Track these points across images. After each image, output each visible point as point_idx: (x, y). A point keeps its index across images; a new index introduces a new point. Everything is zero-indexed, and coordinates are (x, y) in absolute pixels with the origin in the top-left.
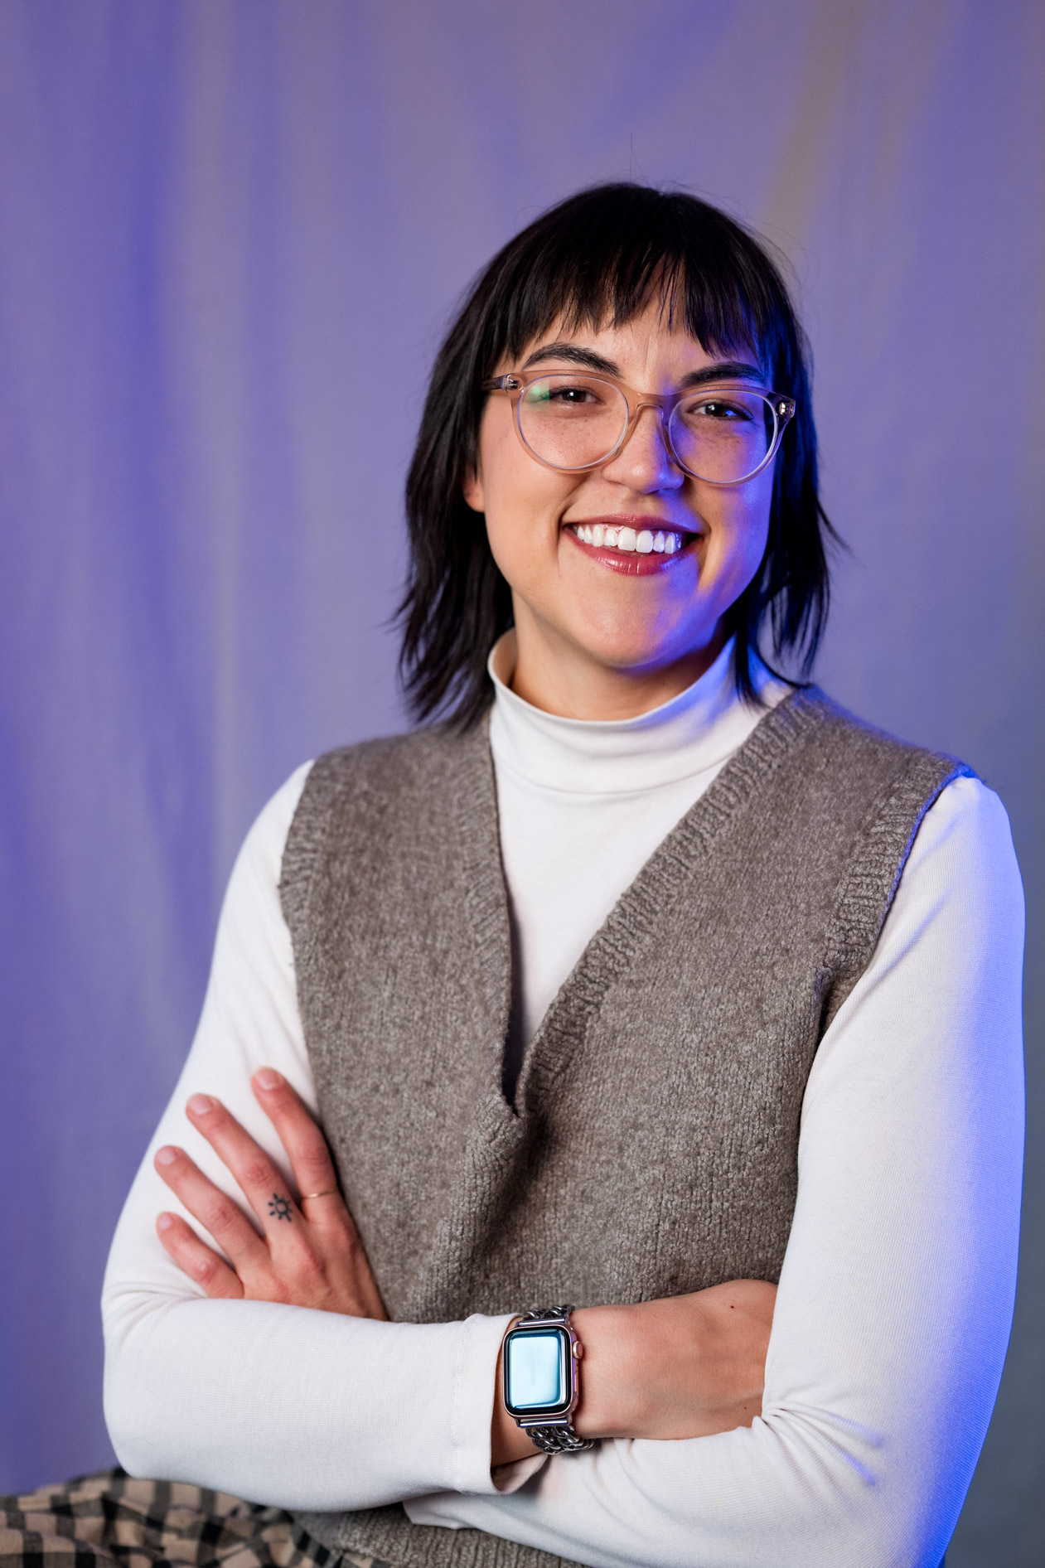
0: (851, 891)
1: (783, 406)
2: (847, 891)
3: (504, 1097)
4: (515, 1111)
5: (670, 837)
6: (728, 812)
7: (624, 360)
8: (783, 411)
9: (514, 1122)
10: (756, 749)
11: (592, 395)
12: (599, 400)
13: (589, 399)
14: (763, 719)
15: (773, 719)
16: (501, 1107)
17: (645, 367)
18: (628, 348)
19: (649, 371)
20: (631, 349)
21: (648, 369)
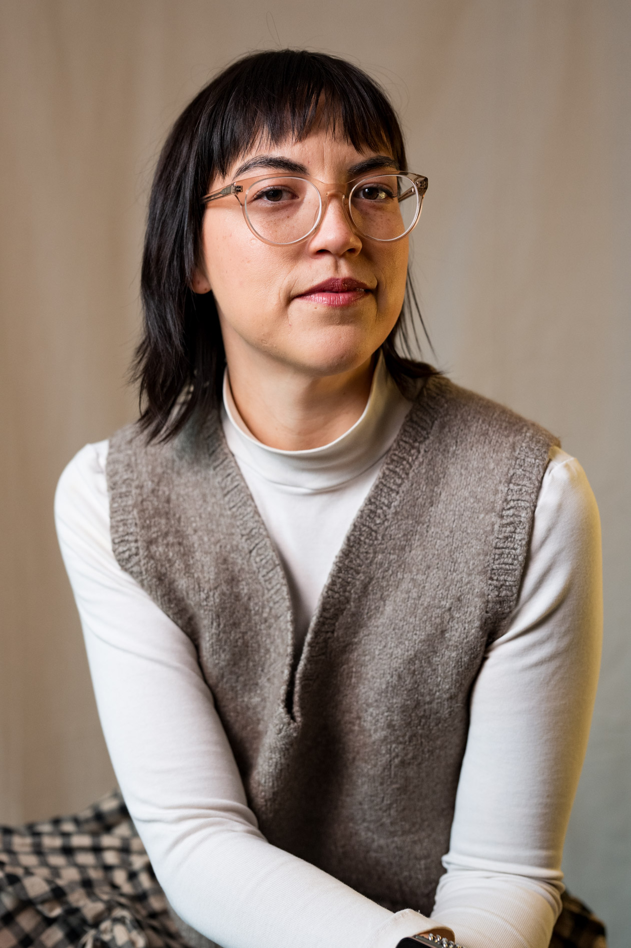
0: (497, 560)
2: (494, 559)
3: (285, 709)
4: (293, 718)
5: (362, 511)
6: (397, 490)
7: (309, 162)
9: (292, 726)
10: (407, 439)
11: (288, 191)
12: (294, 196)
13: (286, 196)
14: (407, 416)
15: (414, 416)
16: (283, 715)
17: (324, 166)
18: (310, 153)
19: (327, 169)
20: (313, 154)
21: (326, 167)
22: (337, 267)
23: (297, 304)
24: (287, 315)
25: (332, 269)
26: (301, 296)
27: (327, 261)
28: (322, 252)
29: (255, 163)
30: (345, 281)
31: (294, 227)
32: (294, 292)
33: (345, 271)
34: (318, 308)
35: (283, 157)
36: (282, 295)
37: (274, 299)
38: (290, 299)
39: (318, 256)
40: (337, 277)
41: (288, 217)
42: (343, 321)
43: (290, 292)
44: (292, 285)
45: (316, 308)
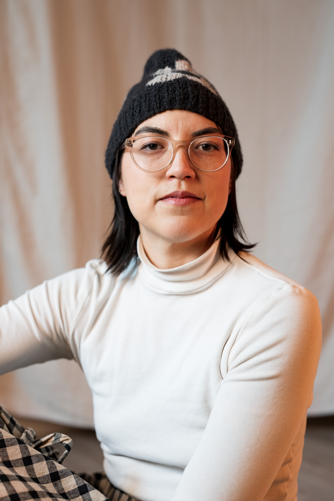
1: (230, 141)
7: (170, 130)
8: (230, 143)
11: (159, 145)
12: (162, 147)
13: (159, 147)
17: (178, 132)
18: (171, 125)
19: (179, 133)
20: (172, 126)
21: (179, 132)
22: (179, 185)
23: (160, 203)
24: (155, 209)
25: (177, 186)
26: (162, 199)
27: (175, 181)
28: (172, 177)
29: (143, 130)
30: (184, 192)
32: (158, 197)
33: (184, 187)
34: (169, 206)
35: (157, 128)
36: (152, 199)
37: (148, 200)
38: (156, 201)
39: (170, 179)
40: (179, 190)
41: (158, 158)
42: (182, 214)
43: (156, 197)
44: (157, 194)
45: (168, 206)
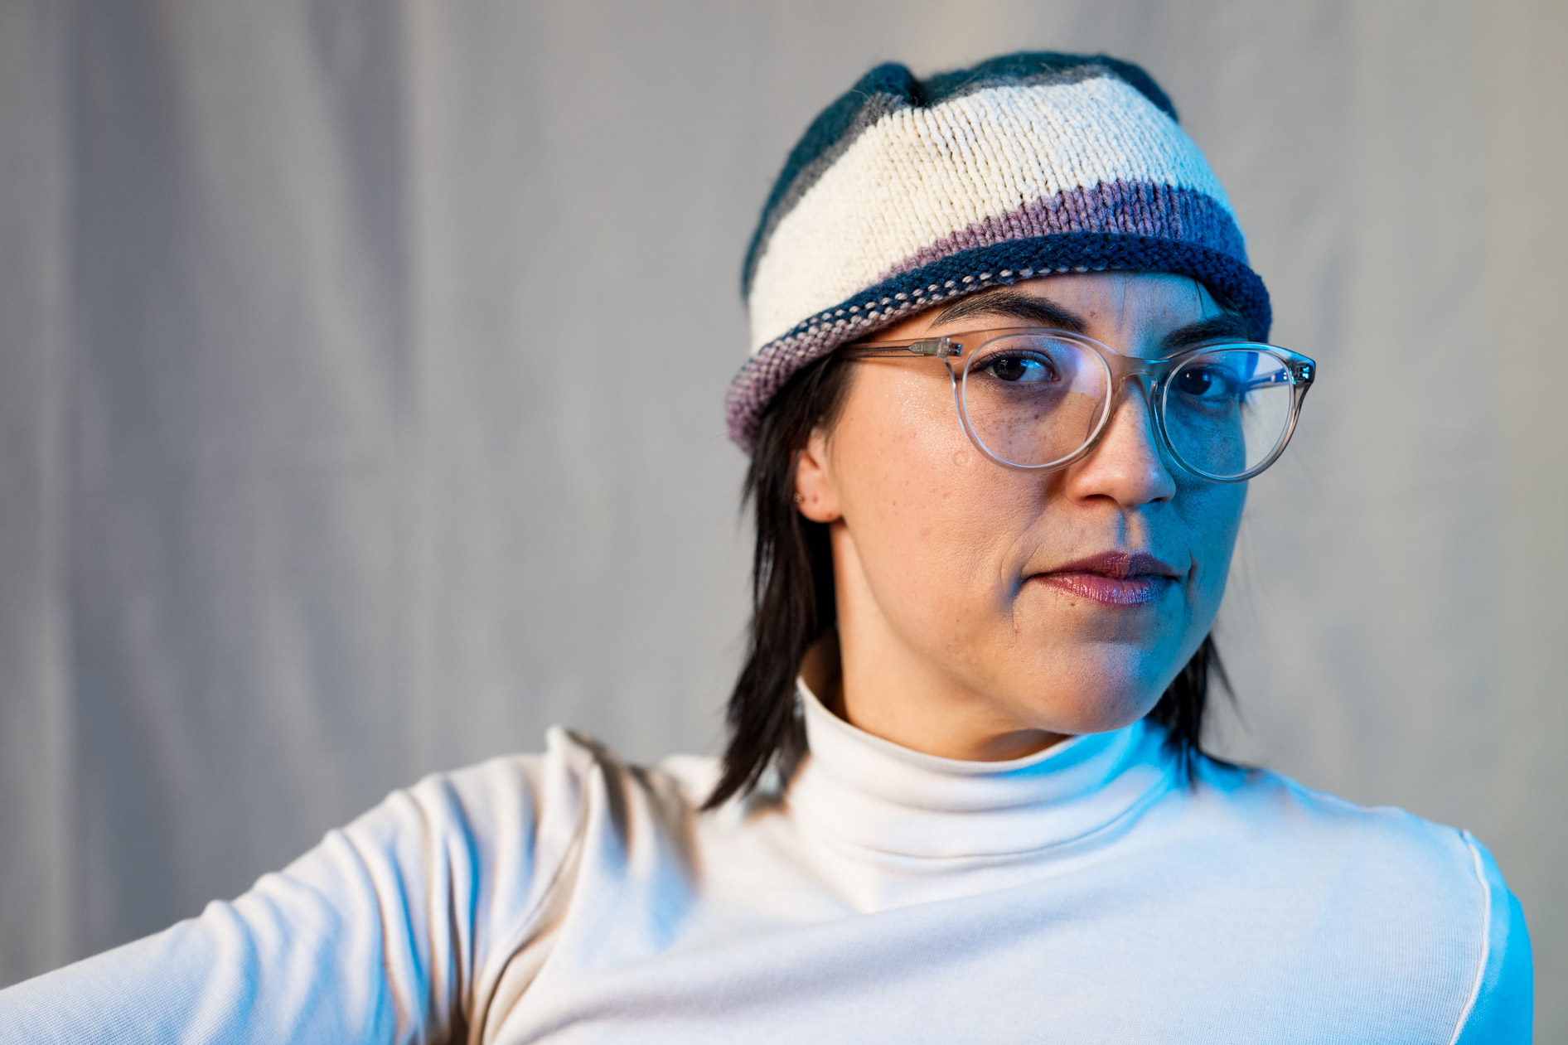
7: (1094, 316)
11: (1037, 362)
12: (1054, 371)
17: (1121, 325)
18: (1097, 297)
19: (1128, 328)
20: (1103, 299)
21: (1125, 327)
22: (1123, 529)
23: (1035, 589)
24: (1015, 610)
25: (1114, 533)
26: (1043, 576)
27: (1102, 511)
28: (1098, 498)
30: (1137, 559)
31: (1045, 438)
32: (1029, 569)
33: (1137, 540)
34: (1077, 606)
35: (1043, 300)
36: (1006, 573)
37: (986, 580)
38: (1022, 580)
39: (1087, 502)
40: (1121, 550)
41: (1037, 417)
42: (1122, 635)
43: (1022, 567)
44: (1029, 555)
45: (1073, 605)
